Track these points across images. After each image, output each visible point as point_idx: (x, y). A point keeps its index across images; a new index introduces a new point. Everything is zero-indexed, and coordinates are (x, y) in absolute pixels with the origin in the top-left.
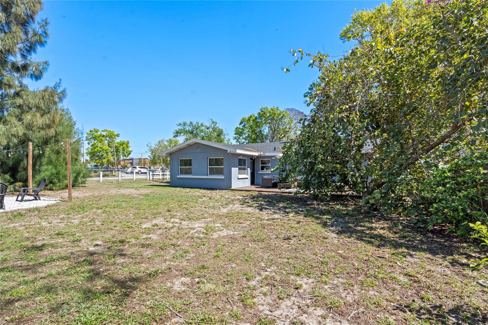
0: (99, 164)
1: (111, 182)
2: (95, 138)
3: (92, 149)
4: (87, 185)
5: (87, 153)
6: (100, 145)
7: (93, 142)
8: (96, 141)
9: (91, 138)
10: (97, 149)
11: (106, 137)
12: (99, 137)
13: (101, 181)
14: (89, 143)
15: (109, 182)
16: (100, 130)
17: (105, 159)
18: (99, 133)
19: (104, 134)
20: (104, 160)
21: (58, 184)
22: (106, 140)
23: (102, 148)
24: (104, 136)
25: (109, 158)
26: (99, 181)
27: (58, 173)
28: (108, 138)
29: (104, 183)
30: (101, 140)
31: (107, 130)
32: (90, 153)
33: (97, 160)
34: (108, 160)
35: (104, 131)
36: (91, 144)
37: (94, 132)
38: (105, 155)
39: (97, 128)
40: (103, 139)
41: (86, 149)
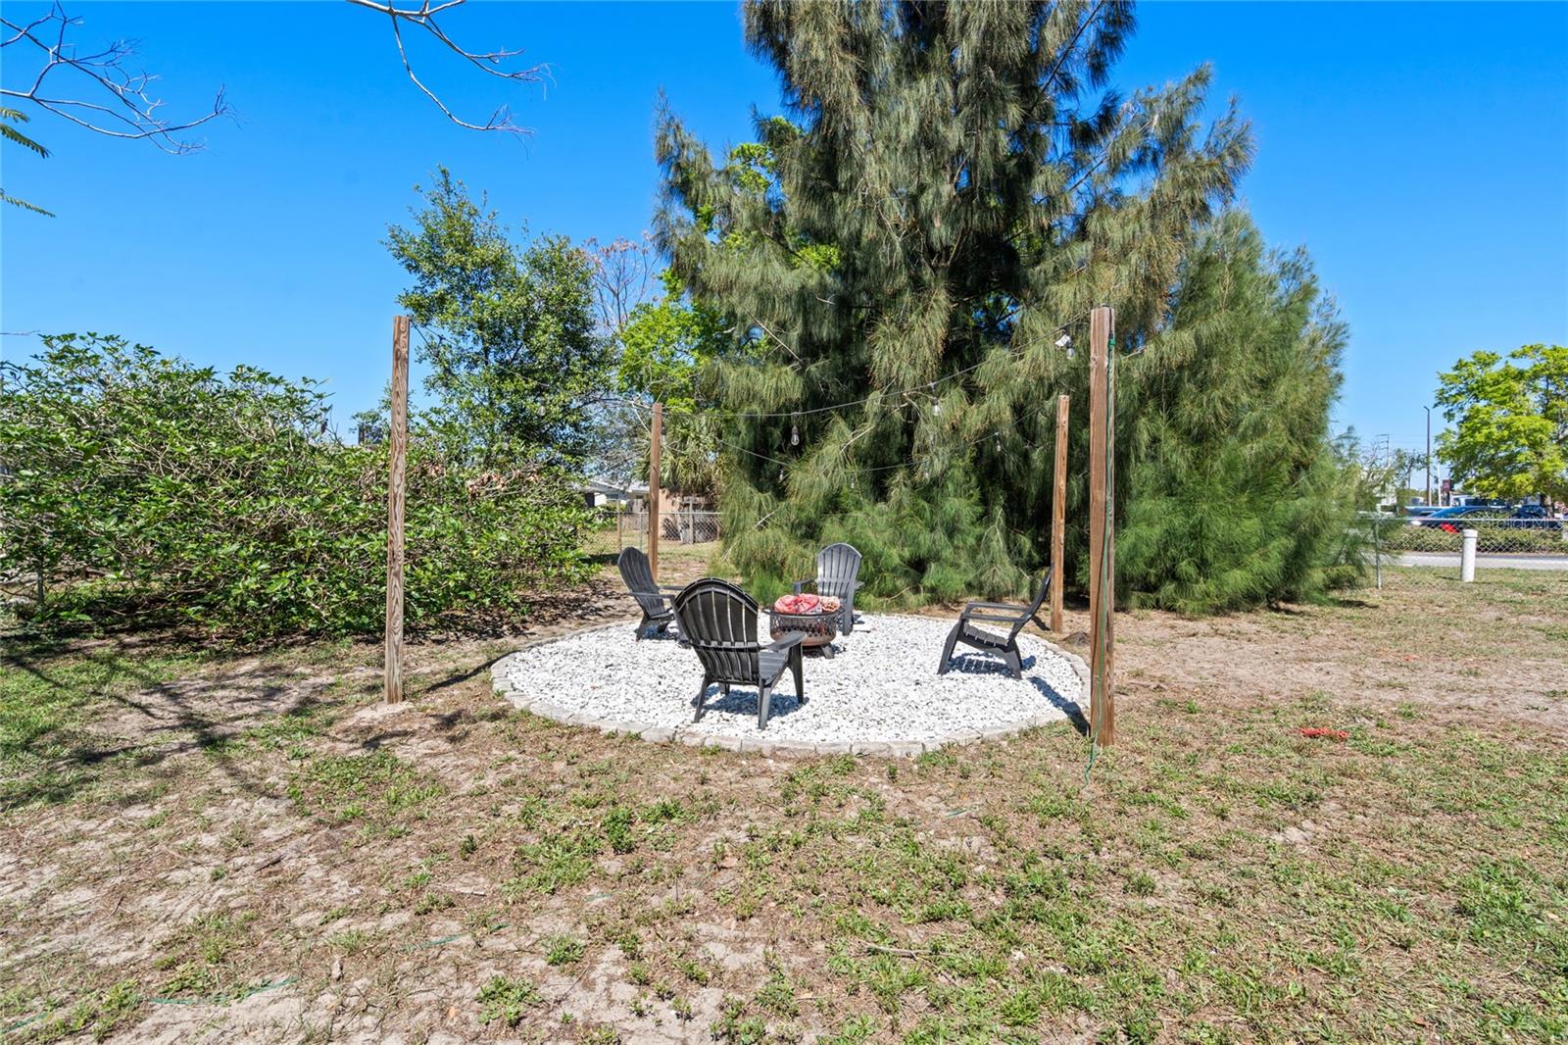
0: (1493, 495)
1: (1531, 590)
2: (1477, 391)
3: (1462, 437)
4: (1373, 596)
5: (1438, 454)
6: (1499, 415)
7: (1467, 407)
8: (1483, 403)
9: (1460, 394)
10: (1485, 431)
11: (1536, 376)
12: (1497, 382)
13: (1469, 576)
14: (1449, 415)
15: (1516, 589)
16: (1503, 353)
17: (1523, 470)
18: (1496, 368)
19: (1525, 364)
20: (1518, 478)
21: (1200, 587)
22: (1535, 390)
23: (1508, 427)
24: (1520, 376)
25: (1548, 468)
26: (1453, 578)
27: (1197, 534)
28: (1541, 384)
29: (1485, 590)
30: (1510, 393)
31: (1535, 349)
32: (1455, 454)
33: (1487, 476)
34: (1543, 478)
35: (1524, 354)
36: (1459, 417)
37: (1473, 369)
38: (1526, 455)
39: (1485, 349)
40: (1518, 387)
41: (1437, 439)
